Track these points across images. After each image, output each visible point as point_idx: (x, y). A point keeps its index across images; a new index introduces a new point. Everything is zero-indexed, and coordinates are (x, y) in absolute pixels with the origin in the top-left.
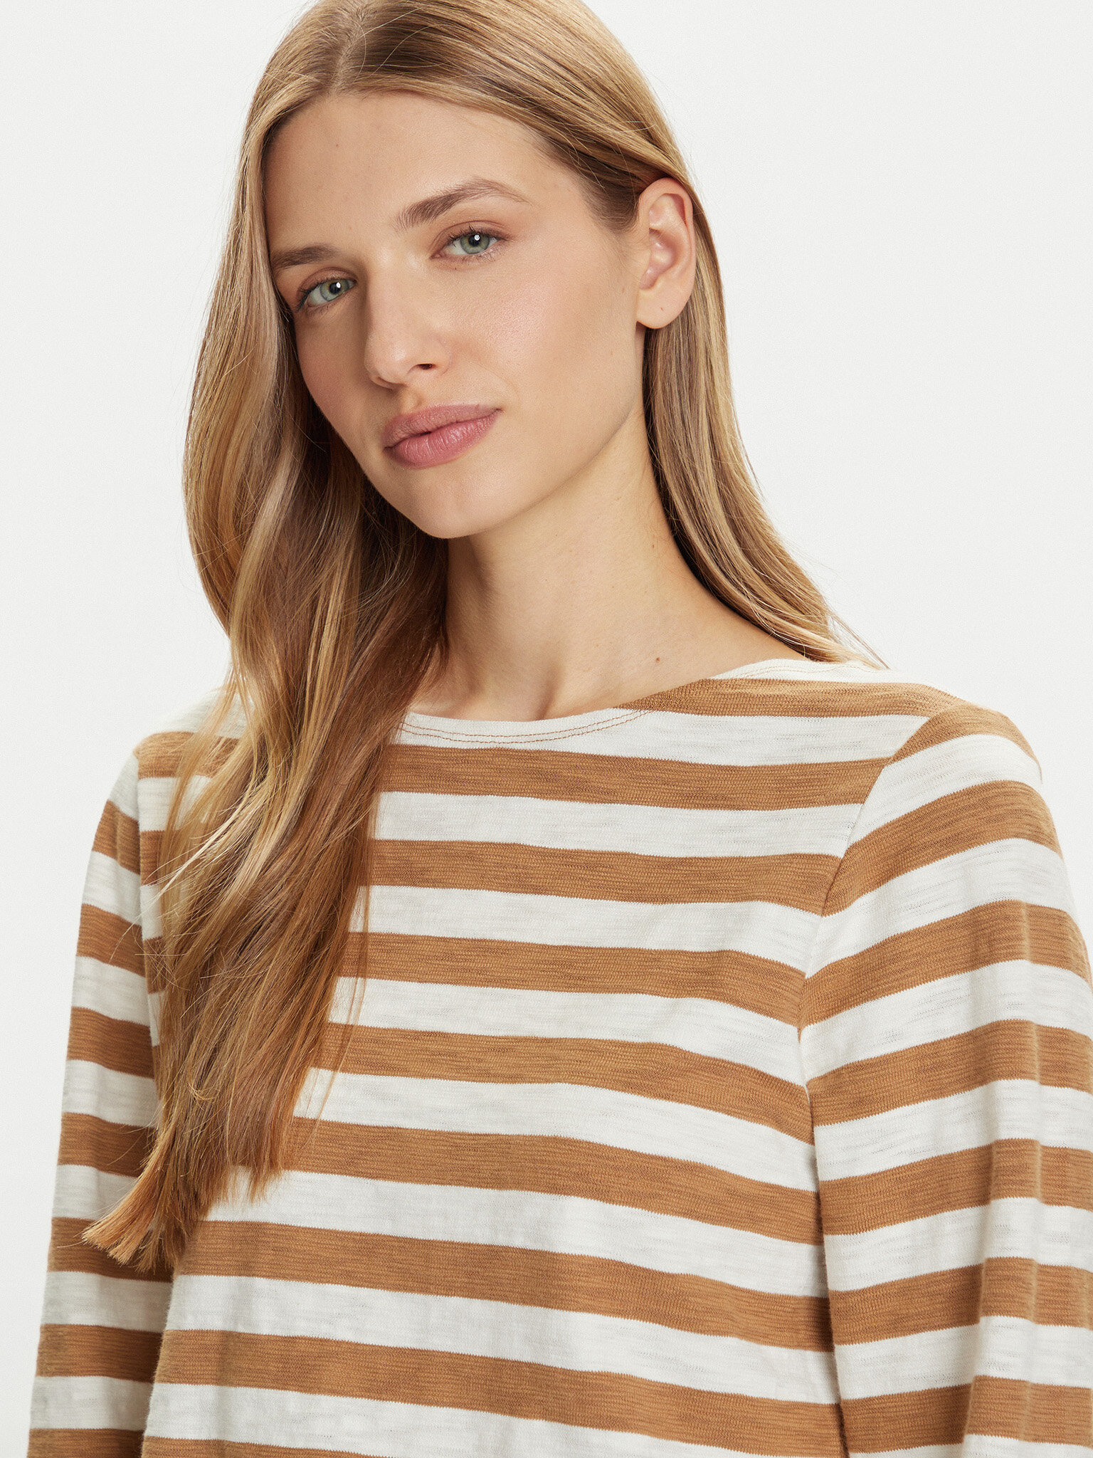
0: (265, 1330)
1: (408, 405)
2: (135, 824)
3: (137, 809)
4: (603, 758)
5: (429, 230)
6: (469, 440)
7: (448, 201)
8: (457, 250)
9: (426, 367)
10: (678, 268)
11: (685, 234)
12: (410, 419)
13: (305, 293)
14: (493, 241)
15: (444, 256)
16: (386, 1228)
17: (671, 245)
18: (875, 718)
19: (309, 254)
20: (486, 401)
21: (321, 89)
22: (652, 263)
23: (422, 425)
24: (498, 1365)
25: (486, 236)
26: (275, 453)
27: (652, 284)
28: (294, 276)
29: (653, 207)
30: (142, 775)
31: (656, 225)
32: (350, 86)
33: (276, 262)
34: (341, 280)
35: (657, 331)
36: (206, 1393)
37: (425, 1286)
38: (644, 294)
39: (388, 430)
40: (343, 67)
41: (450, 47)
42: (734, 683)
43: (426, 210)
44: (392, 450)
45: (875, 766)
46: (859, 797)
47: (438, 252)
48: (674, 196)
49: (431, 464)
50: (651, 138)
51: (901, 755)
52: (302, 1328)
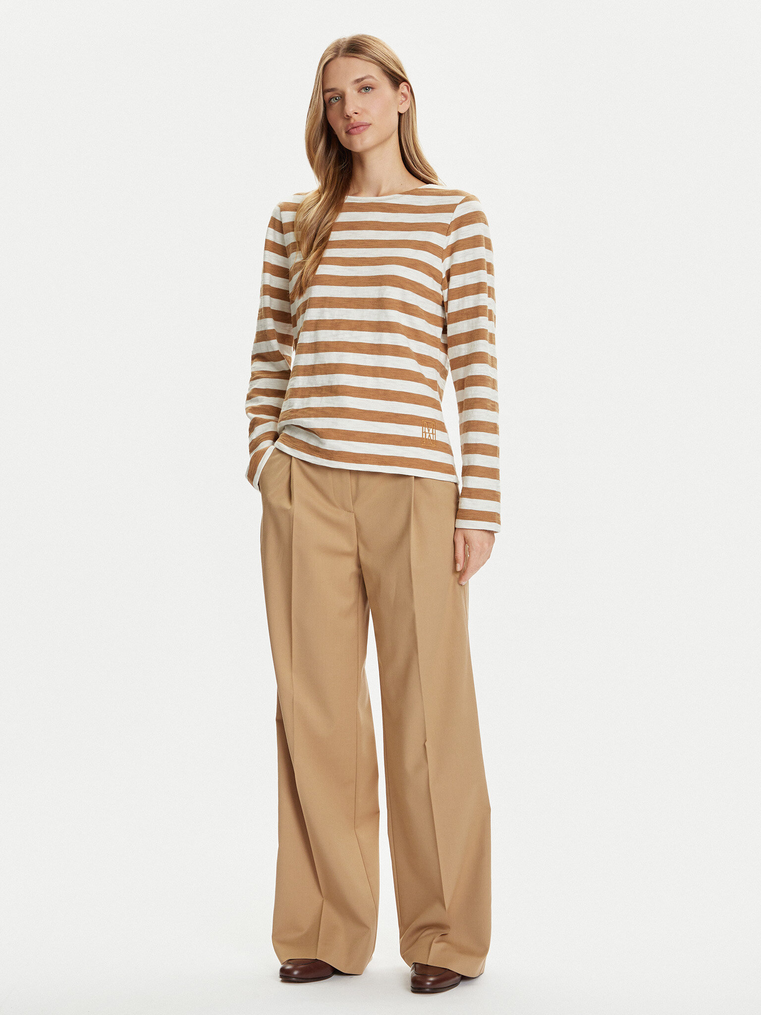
0: (328, 318)
1: (352, 121)
2: (281, 222)
3: (281, 219)
4: (396, 204)
5: (358, 85)
6: (364, 129)
7: (362, 79)
8: (363, 91)
9: (356, 113)
10: (407, 101)
11: (409, 94)
12: (352, 124)
13: (331, 99)
14: (371, 89)
15: (361, 92)
16: (354, 296)
17: (405, 96)
18: (453, 196)
19: (332, 90)
20: (368, 122)
21: (336, 56)
22: (401, 100)
23: (355, 125)
24: (379, 323)
25: (369, 88)
26: (322, 135)
27: (401, 104)
28: (328, 95)
29: (402, 88)
30: (281, 211)
31: (403, 92)
32: (342, 56)
33: (324, 92)
34: (338, 97)
35: (402, 114)
36: (312, 333)
37: (363, 307)
38: (400, 106)
39: (347, 126)
40: (341, 52)
41: (364, 50)
42: (422, 189)
43: (358, 81)
44: (348, 133)
45: (456, 205)
46: (453, 211)
47: (359, 91)
48: (406, 86)
49: (356, 134)
50: (402, 72)
51: (461, 203)
52: (336, 318)
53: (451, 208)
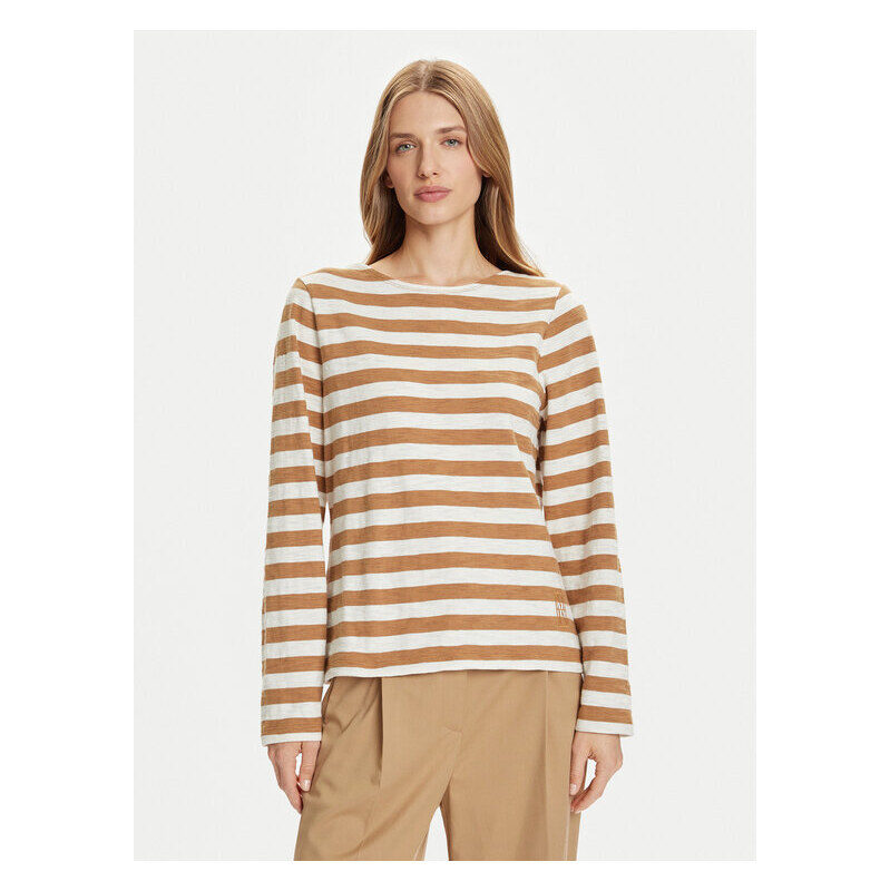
1: (428, 183)
2: (314, 313)
5: (442, 137)
6: (442, 196)
8: (447, 143)
9: (435, 174)
12: (428, 187)
13: (399, 146)
14: (456, 143)
20: (449, 187)
23: (430, 189)
25: (455, 141)
32: (425, 91)
39: (420, 189)
40: (423, 84)
45: (555, 299)
47: (442, 143)
51: (560, 297)
53: (550, 303)
